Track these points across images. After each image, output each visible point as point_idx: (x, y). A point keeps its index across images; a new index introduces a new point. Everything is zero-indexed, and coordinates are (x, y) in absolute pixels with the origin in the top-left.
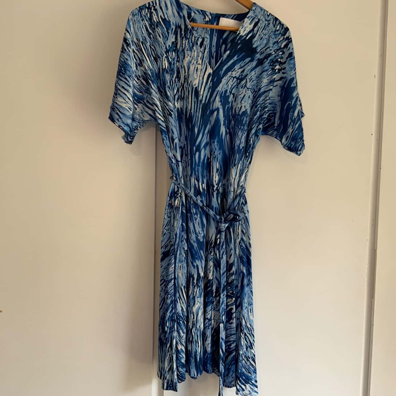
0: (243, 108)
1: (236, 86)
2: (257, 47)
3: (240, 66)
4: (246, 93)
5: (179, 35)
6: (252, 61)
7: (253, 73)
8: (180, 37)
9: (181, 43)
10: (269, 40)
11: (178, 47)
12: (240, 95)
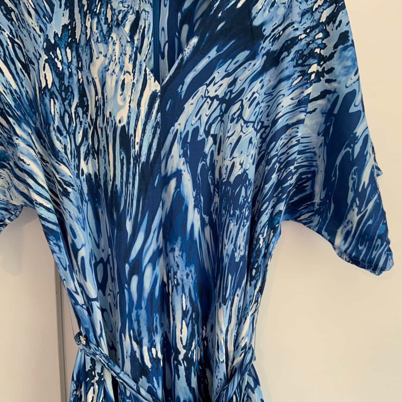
0: (238, 167)
1: (219, 118)
2: (262, 24)
3: (226, 71)
4: (241, 134)
5: (77, 10)
6: (252, 57)
7: (257, 85)
8: (80, 12)
9: (82, 25)
10: (290, 8)
11: (77, 37)
12: (229, 137)
